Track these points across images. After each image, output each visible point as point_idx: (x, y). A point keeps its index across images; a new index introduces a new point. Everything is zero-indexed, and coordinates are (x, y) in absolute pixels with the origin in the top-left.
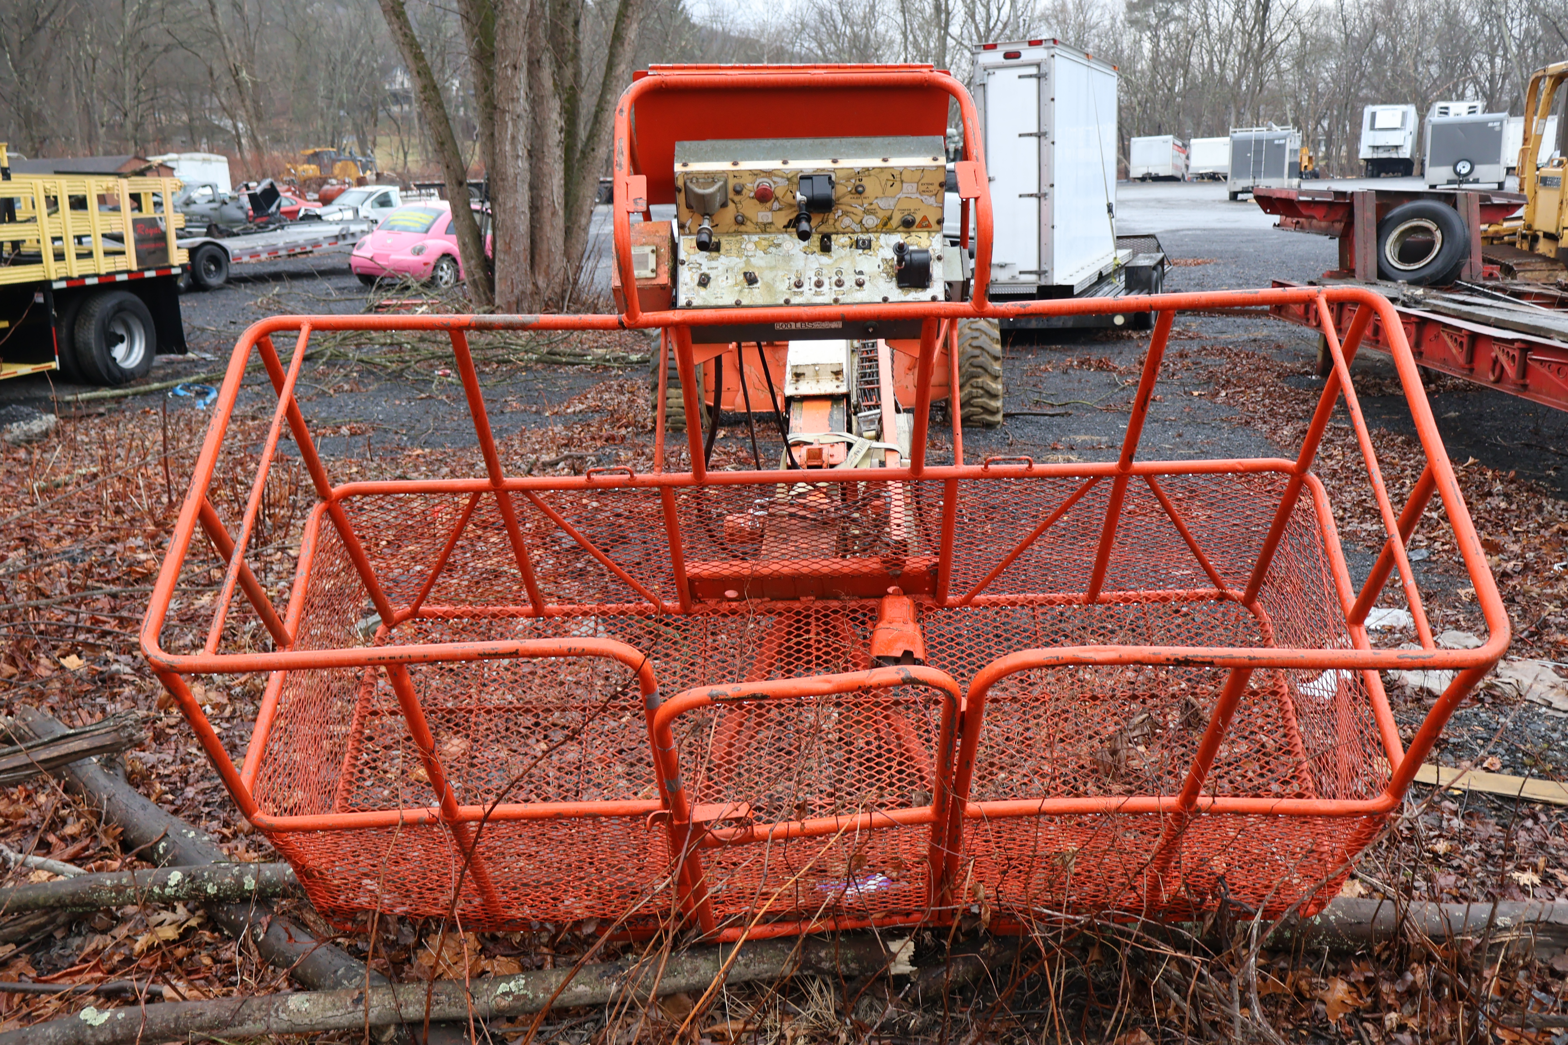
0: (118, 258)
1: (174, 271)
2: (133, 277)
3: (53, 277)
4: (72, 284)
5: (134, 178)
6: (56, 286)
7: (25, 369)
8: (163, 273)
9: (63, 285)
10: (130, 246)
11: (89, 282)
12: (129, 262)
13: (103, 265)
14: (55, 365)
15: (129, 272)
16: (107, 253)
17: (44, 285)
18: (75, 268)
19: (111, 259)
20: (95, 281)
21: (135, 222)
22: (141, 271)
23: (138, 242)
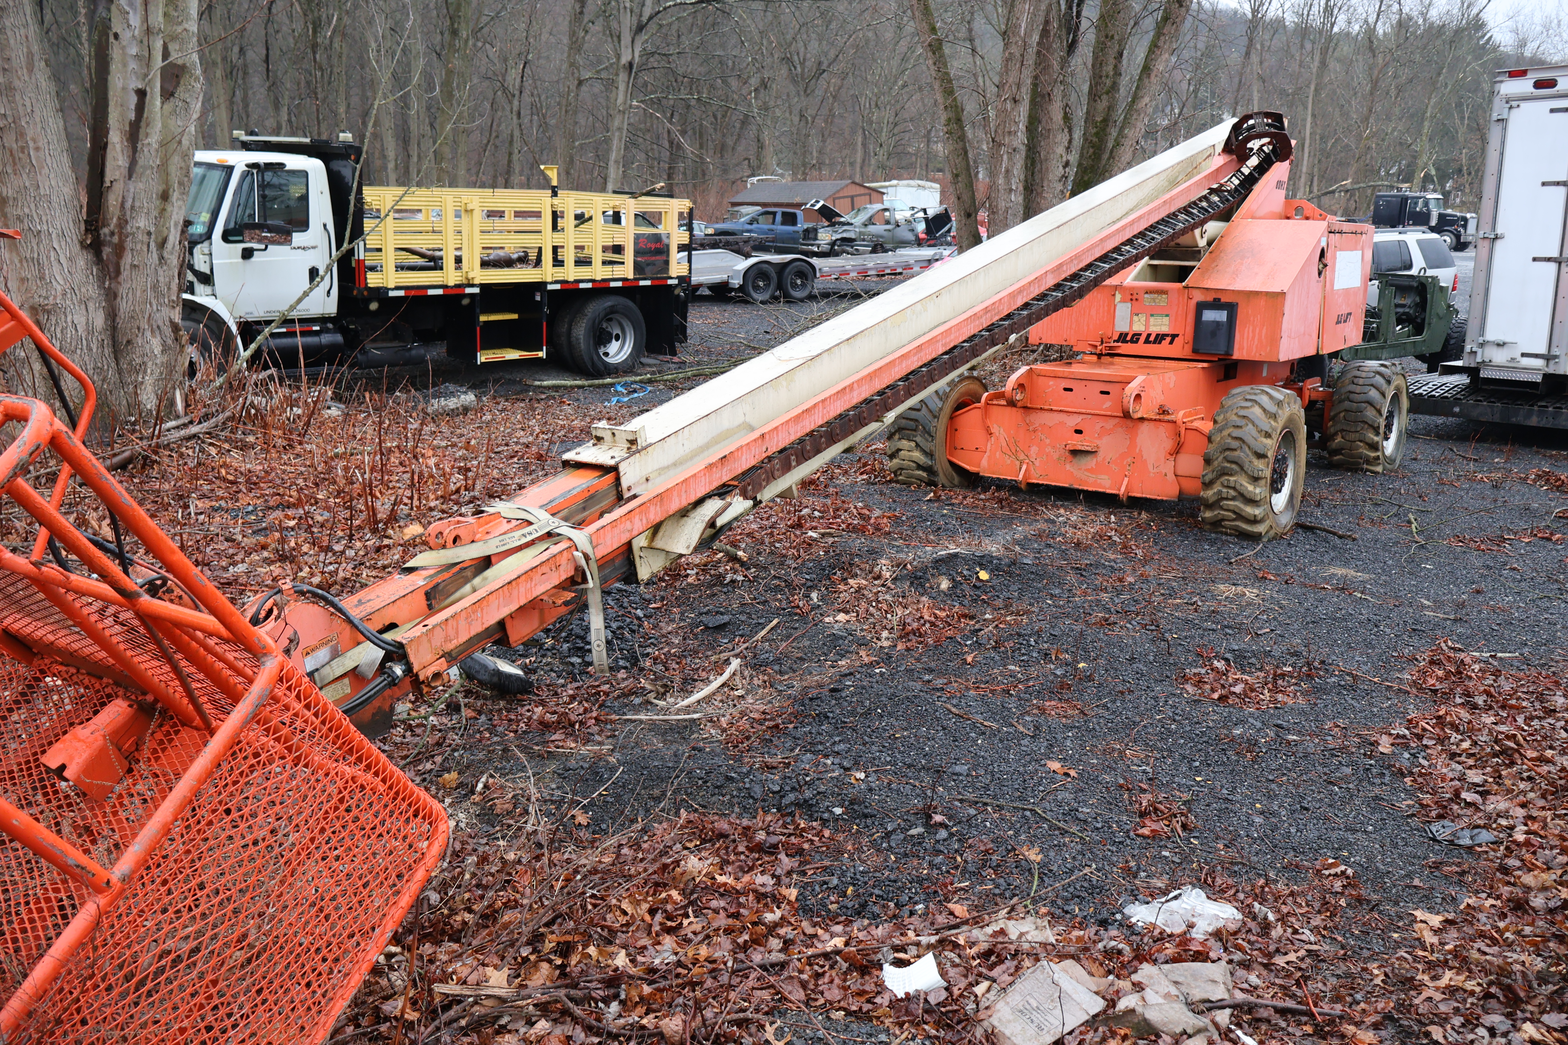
0: (617, 268)
1: (670, 282)
2: (627, 284)
3: (549, 280)
4: (566, 286)
5: (643, 198)
6: (550, 287)
7: (513, 355)
8: (657, 283)
9: (558, 287)
10: (629, 256)
11: (582, 286)
12: (627, 271)
13: (598, 272)
14: (542, 354)
15: (624, 280)
16: (604, 263)
17: (540, 286)
18: (571, 273)
19: (609, 268)
20: (589, 285)
21: (637, 237)
22: (636, 280)
23: (637, 253)
